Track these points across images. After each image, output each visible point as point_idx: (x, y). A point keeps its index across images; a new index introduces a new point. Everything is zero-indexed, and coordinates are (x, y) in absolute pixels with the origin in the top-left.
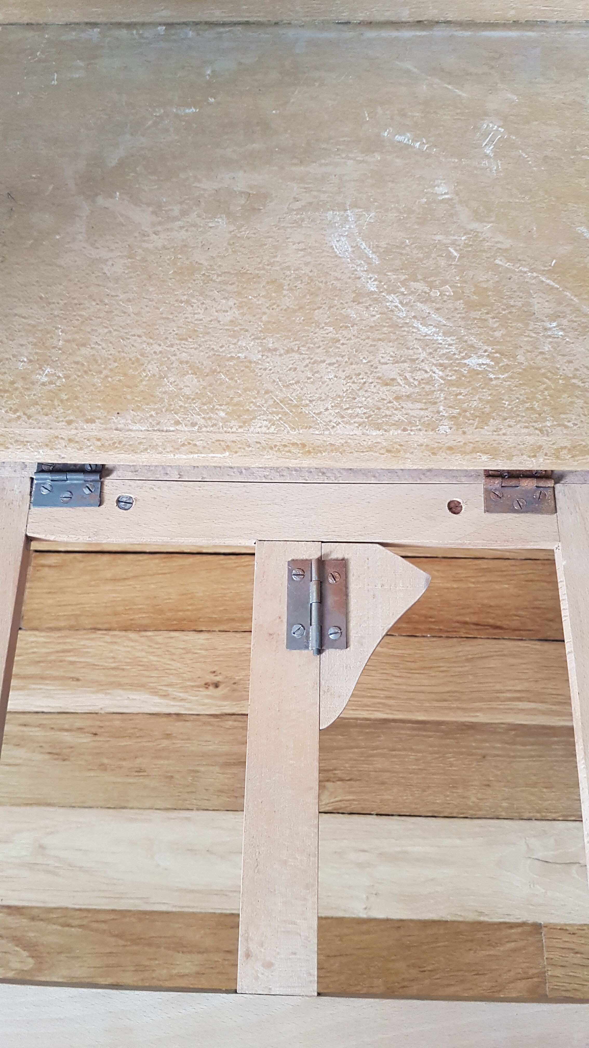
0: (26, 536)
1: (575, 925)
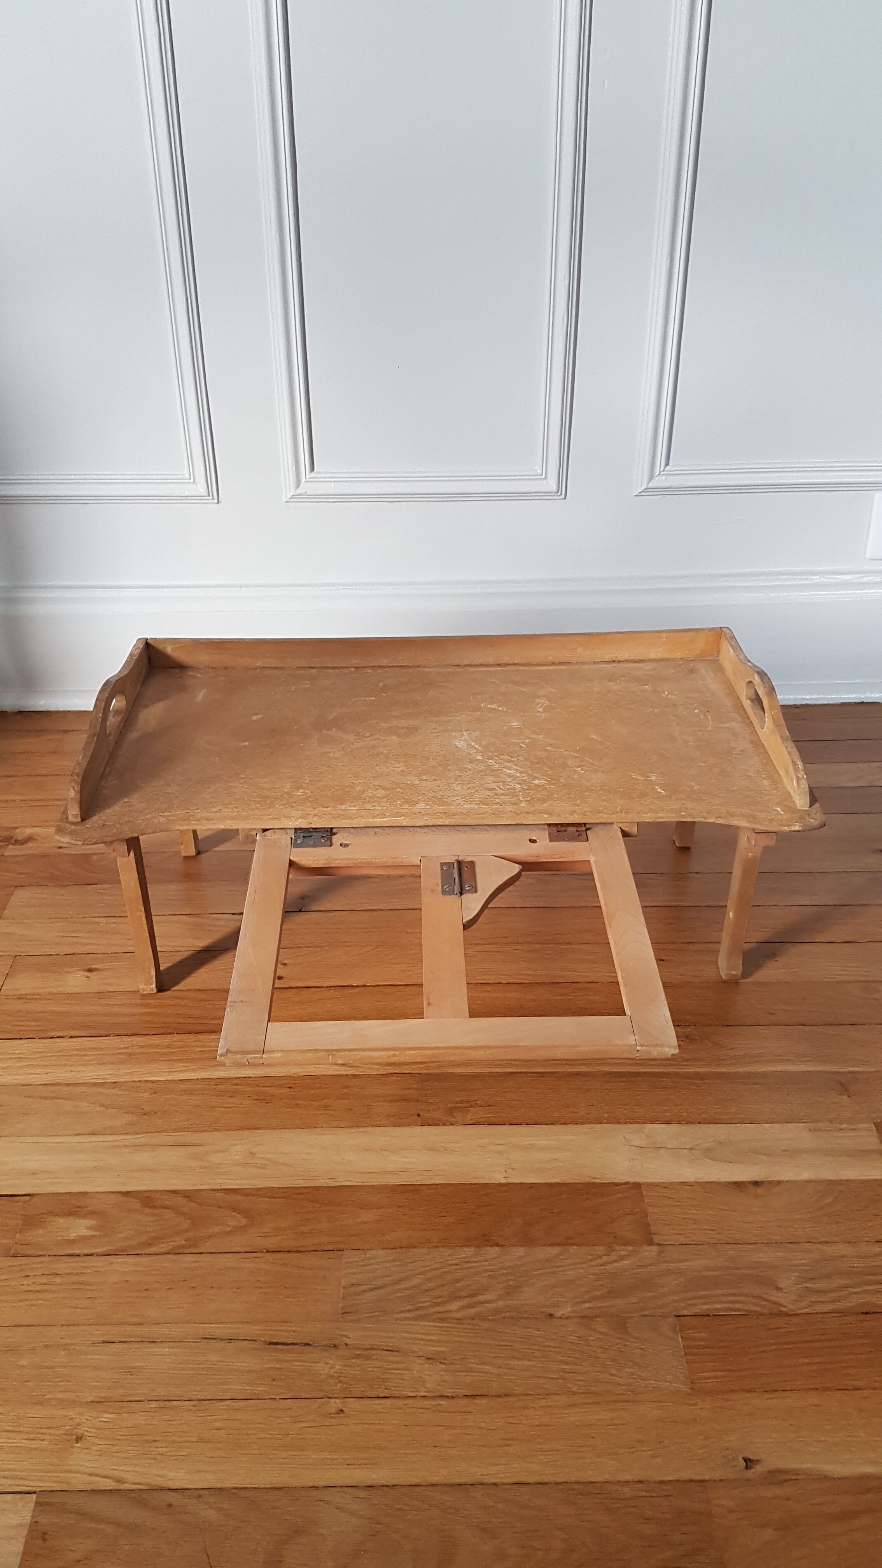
0: (290, 860)
1: (667, 1183)
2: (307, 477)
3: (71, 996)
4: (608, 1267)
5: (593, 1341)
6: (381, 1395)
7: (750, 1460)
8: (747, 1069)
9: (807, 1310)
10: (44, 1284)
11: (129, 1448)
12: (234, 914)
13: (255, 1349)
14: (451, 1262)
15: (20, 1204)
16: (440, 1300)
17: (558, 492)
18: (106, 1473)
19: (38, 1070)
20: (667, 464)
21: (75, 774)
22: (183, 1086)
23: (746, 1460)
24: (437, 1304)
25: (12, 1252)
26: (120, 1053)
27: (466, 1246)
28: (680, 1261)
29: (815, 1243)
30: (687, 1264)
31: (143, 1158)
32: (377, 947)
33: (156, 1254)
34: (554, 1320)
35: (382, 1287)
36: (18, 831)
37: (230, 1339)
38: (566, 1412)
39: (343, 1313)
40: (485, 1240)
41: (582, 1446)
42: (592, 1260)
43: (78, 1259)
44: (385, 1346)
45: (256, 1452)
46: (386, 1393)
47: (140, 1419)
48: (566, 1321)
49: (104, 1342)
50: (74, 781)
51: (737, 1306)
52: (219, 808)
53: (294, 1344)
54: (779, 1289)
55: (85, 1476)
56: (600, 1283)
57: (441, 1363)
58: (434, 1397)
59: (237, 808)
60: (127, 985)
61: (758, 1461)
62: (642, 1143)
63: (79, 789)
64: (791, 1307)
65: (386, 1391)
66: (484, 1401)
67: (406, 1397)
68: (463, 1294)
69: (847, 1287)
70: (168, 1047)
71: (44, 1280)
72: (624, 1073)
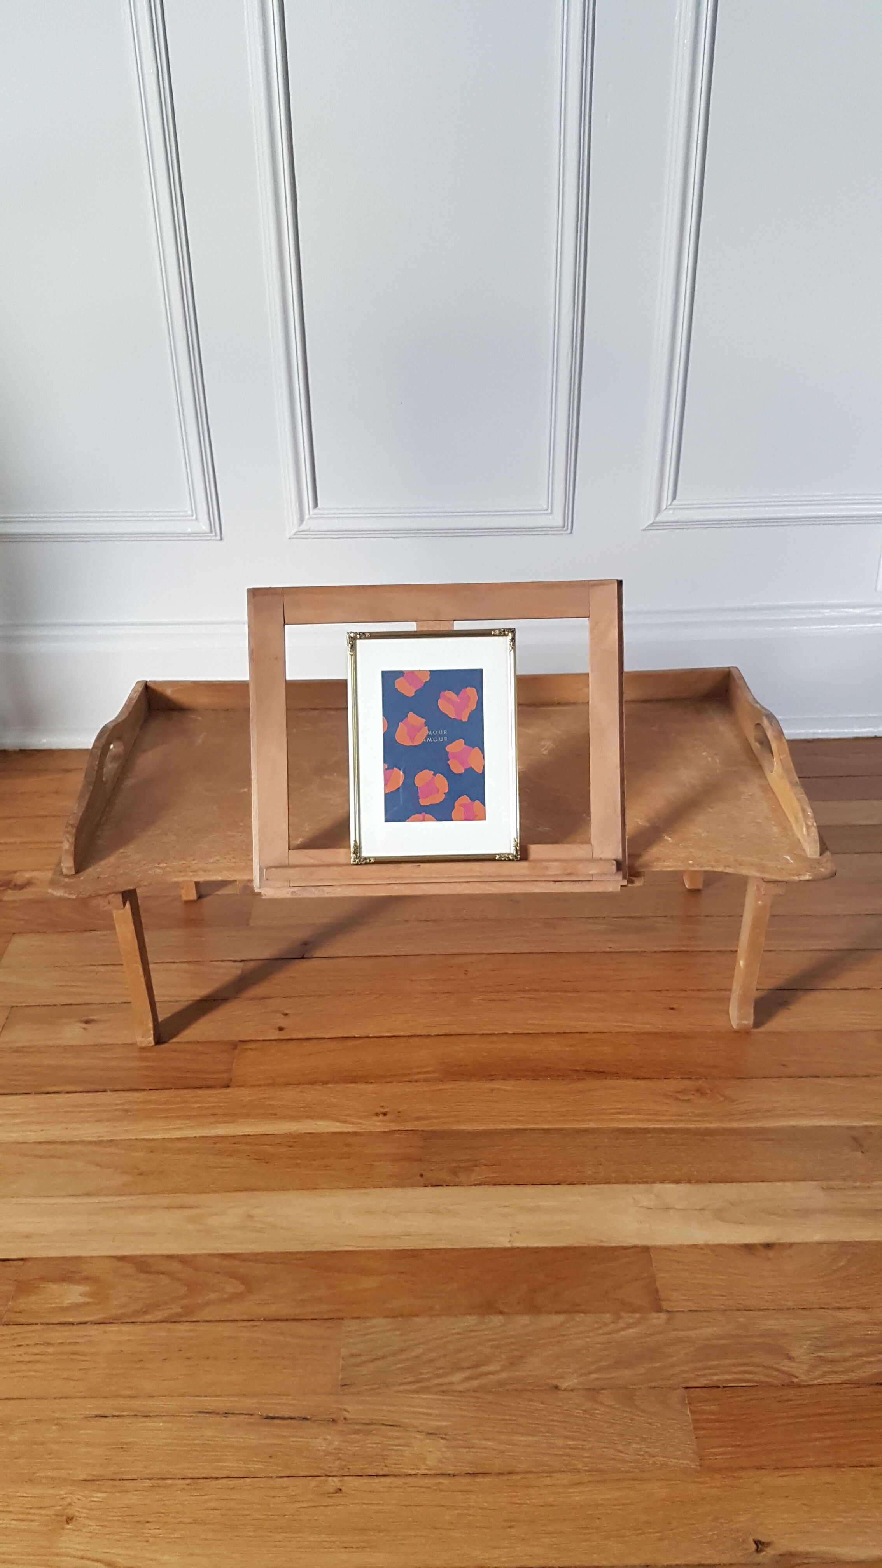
1: (677, 1245)
2: (311, 513)
3: (68, 1049)
4: (615, 1336)
5: (599, 1414)
6: (381, 1473)
7: (762, 1543)
8: (759, 1124)
9: (820, 1381)
10: (37, 1354)
11: (120, 1530)
12: (235, 961)
13: (251, 1423)
14: (454, 1331)
15: (13, 1269)
16: (441, 1371)
17: (564, 527)
18: (97, 1556)
19: (34, 1128)
20: (674, 498)
21: (70, 825)
22: (180, 1145)
23: (757, 1542)
24: (439, 1376)
25: (4, 1320)
26: (116, 1110)
27: (470, 1314)
28: (689, 1329)
29: (828, 1309)
30: (696, 1332)
31: (140, 1220)
32: (381, 995)
33: (151, 1322)
34: (560, 1392)
35: (383, 1357)
36: (17, 875)
37: (226, 1413)
38: (571, 1491)
39: (342, 1386)
40: (489, 1308)
41: (587, 1528)
42: (600, 1328)
43: (71, 1327)
44: (386, 1420)
45: (251, 1534)
46: (386, 1471)
47: (132, 1499)
48: (571, 1393)
49: (97, 1416)
50: (68, 832)
51: (747, 1376)
52: (216, 858)
53: (291, 1418)
54: (791, 1358)
55: (76, 1559)
56: (606, 1352)
57: (442, 1438)
58: (436, 1475)
59: (234, 858)
60: (124, 1037)
61: (768, 1544)
62: (651, 1204)
63: (73, 840)
64: (803, 1377)
65: (386, 1469)
66: (487, 1479)
67: (406, 1475)
68: (465, 1364)
69: (860, 1355)
70: (165, 1103)
71: (36, 1350)
72: (632, 1129)
